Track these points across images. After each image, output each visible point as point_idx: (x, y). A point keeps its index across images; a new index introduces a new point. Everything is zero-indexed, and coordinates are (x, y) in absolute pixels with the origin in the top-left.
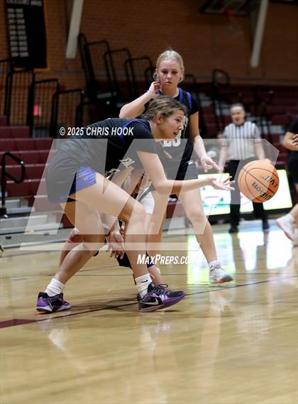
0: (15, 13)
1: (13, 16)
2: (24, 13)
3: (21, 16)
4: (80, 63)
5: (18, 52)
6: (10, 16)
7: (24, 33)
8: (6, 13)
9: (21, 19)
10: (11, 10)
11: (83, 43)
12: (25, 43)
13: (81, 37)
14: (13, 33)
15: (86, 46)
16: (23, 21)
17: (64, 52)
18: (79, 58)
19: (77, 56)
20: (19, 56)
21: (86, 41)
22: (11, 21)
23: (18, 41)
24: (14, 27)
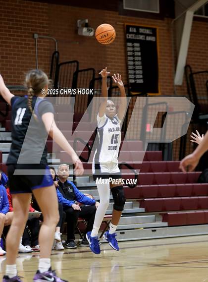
0: (133, 47)
1: (131, 49)
2: (140, 47)
3: (138, 49)
4: (186, 89)
5: (135, 79)
6: (129, 49)
7: (140, 63)
8: (126, 46)
9: (138, 51)
10: (129, 44)
11: (189, 73)
12: (141, 72)
13: (187, 67)
14: (131, 63)
15: (191, 75)
16: (139, 54)
17: (173, 80)
18: (185, 85)
19: (183, 83)
20: (135, 82)
21: (191, 71)
22: (129, 54)
23: (134, 70)
24: (131, 58)
